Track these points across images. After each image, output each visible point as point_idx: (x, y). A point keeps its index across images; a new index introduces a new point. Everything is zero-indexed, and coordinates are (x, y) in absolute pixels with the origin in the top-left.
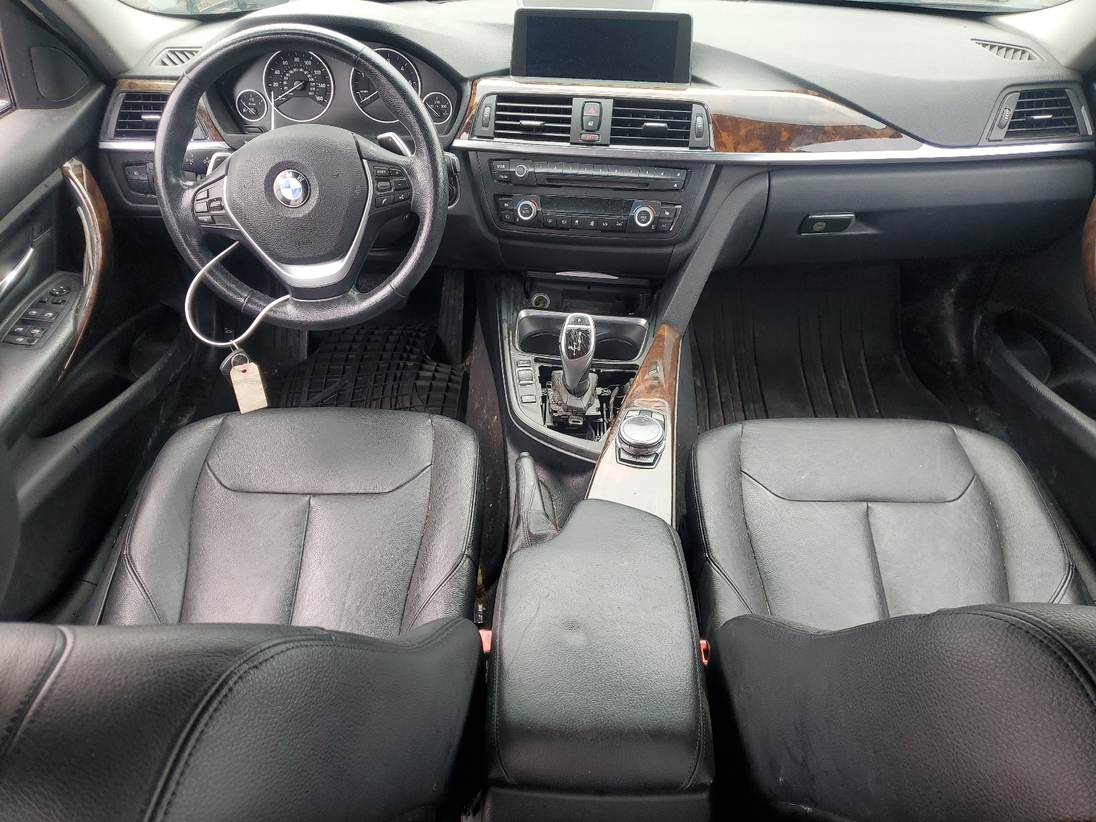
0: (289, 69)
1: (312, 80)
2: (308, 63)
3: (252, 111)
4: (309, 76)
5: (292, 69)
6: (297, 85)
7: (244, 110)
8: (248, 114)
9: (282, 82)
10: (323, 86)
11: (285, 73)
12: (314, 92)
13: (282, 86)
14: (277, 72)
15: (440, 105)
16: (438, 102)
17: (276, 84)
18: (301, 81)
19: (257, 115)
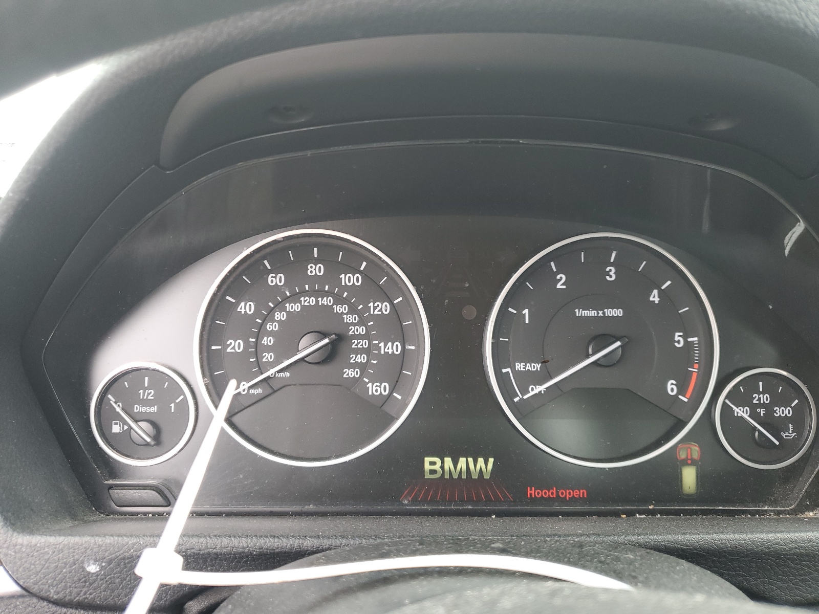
0: (286, 299)
1: (361, 330)
2: (351, 280)
3: (142, 431)
4: (354, 319)
5: (295, 298)
6: (308, 347)
7: (116, 429)
8: (126, 444)
9: (258, 337)
10: (392, 348)
11: (271, 311)
12: (363, 367)
13: (258, 349)
14: (246, 308)
15: (769, 408)
16: (766, 398)
17: (235, 346)
18: (324, 335)
19: (159, 440)
